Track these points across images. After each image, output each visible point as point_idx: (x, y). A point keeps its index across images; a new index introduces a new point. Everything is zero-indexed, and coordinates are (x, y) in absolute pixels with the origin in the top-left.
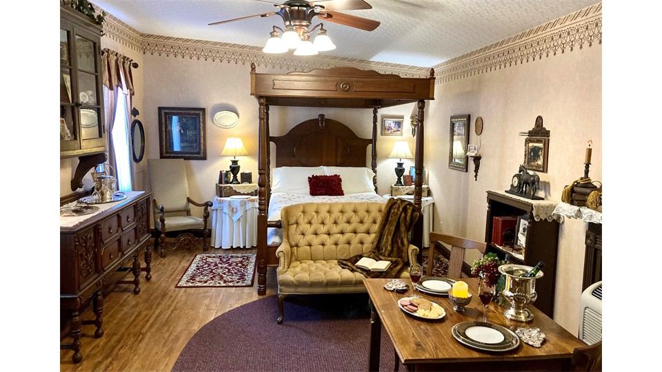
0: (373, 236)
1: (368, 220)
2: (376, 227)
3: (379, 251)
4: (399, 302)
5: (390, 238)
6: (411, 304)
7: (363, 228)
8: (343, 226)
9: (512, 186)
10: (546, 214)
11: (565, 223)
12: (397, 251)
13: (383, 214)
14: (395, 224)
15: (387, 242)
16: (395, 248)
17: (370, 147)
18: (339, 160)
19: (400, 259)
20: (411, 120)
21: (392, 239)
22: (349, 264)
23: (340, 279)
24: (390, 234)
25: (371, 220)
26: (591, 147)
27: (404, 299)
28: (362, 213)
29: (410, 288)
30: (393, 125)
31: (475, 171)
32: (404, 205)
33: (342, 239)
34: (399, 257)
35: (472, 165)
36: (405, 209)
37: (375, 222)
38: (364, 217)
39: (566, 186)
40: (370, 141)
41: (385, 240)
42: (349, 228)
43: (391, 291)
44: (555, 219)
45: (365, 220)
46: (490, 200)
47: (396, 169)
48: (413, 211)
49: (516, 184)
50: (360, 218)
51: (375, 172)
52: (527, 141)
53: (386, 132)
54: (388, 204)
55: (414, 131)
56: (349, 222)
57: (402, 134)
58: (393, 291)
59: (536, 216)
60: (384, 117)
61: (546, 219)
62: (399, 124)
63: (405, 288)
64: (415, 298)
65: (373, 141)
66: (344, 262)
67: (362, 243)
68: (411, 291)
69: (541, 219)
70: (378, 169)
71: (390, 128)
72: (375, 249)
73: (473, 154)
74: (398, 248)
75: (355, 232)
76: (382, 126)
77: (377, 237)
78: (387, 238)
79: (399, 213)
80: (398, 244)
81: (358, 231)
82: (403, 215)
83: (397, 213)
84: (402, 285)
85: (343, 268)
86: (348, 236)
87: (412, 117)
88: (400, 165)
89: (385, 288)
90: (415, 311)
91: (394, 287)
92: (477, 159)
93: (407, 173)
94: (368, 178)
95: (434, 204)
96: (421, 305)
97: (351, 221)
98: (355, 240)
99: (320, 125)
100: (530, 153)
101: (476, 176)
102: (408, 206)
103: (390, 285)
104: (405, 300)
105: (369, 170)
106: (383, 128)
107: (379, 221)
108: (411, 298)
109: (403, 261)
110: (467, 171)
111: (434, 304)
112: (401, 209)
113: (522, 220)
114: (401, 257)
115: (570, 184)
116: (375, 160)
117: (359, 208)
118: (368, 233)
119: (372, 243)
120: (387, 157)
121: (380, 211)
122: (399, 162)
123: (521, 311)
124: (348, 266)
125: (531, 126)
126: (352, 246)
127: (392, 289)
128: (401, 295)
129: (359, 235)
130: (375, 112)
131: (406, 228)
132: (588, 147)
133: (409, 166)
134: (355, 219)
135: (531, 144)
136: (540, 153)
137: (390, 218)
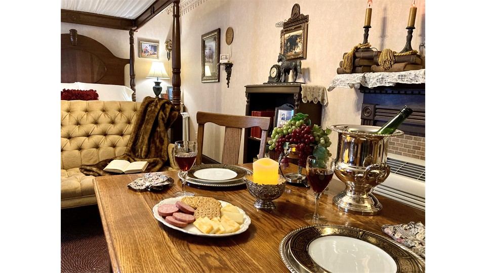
0: (127, 138)
1: (121, 121)
2: (130, 128)
3: (134, 153)
4: (156, 209)
5: (146, 138)
6: (182, 210)
7: (113, 129)
8: (88, 127)
9: (270, 77)
10: (313, 95)
11: (329, 104)
12: (156, 152)
13: (139, 113)
14: (152, 122)
15: (142, 142)
16: (153, 149)
17: (128, 66)
18: (96, 77)
19: (158, 159)
20: (165, 45)
21: (149, 139)
22: (94, 169)
23: (79, 189)
24: (146, 133)
25: (124, 120)
26: (370, 7)
27: (166, 201)
28: (113, 112)
29: (176, 182)
30: (149, 48)
31: (227, 79)
32: (162, 102)
33: (87, 142)
34: (157, 157)
35: (224, 74)
36: (163, 108)
37: (129, 122)
38: (116, 117)
39: (345, 54)
40: (128, 61)
41: (140, 140)
42: (97, 129)
43: (141, 191)
44: (320, 100)
45: (117, 120)
46: (249, 94)
47: (154, 88)
48: (172, 109)
49: (274, 75)
50: (111, 119)
51: (134, 90)
52: (283, 33)
53: (143, 54)
54: (144, 102)
55: (168, 55)
56: (96, 123)
57: (158, 57)
58: (145, 190)
59: (304, 98)
60: (140, 41)
61: (312, 102)
62: (155, 48)
63: (166, 183)
64: (186, 199)
65: (131, 61)
66: (88, 168)
67: (114, 146)
68: (177, 187)
69: (308, 101)
70: (136, 87)
71: (146, 51)
72: (130, 152)
73: (226, 61)
74: (157, 148)
75: (105, 134)
76: (139, 48)
77: (131, 138)
78: (143, 138)
79: (157, 110)
80: (156, 144)
81: (109, 132)
82: (161, 113)
83: (154, 111)
84: (161, 180)
85: (87, 175)
86: (95, 139)
87: (167, 42)
88: (158, 84)
89: (130, 188)
90: (190, 223)
91: (147, 184)
92: (229, 67)
93: (164, 92)
94: (127, 95)
95: (189, 118)
96: (200, 209)
97: (100, 121)
98: (105, 143)
99: (72, 40)
100: (286, 44)
101: (228, 84)
102: (166, 105)
103: (140, 182)
104: (168, 203)
105: (127, 87)
106: (141, 51)
107: (134, 120)
108: (179, 199)
109: (163, 161)
110: (219, 81)
111: (224, 204)
112: (159, 107)
113: (280, 111)
114: (161, 157)
115: (350, 51)
116: (134, 78)
117: (108, 107)
118: (121, 134)
119: (127, 146)
120: (144, 78)
121: (135, 110)
122: (156, 81)
123: (365, 196)
124: (93, 171)
125: (287, 16)
126: (101, 151)
127: (143, 187)
128: (160, 195)
129: (111, 138)
130: (131, 34)
131: (165, 124)
132: (368, 7)
133: (166, 86)
134: (104, 119)
135: (287, 35)
136: (298, 40)
137: (147, 117)
